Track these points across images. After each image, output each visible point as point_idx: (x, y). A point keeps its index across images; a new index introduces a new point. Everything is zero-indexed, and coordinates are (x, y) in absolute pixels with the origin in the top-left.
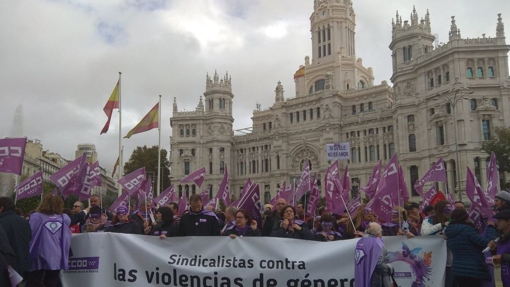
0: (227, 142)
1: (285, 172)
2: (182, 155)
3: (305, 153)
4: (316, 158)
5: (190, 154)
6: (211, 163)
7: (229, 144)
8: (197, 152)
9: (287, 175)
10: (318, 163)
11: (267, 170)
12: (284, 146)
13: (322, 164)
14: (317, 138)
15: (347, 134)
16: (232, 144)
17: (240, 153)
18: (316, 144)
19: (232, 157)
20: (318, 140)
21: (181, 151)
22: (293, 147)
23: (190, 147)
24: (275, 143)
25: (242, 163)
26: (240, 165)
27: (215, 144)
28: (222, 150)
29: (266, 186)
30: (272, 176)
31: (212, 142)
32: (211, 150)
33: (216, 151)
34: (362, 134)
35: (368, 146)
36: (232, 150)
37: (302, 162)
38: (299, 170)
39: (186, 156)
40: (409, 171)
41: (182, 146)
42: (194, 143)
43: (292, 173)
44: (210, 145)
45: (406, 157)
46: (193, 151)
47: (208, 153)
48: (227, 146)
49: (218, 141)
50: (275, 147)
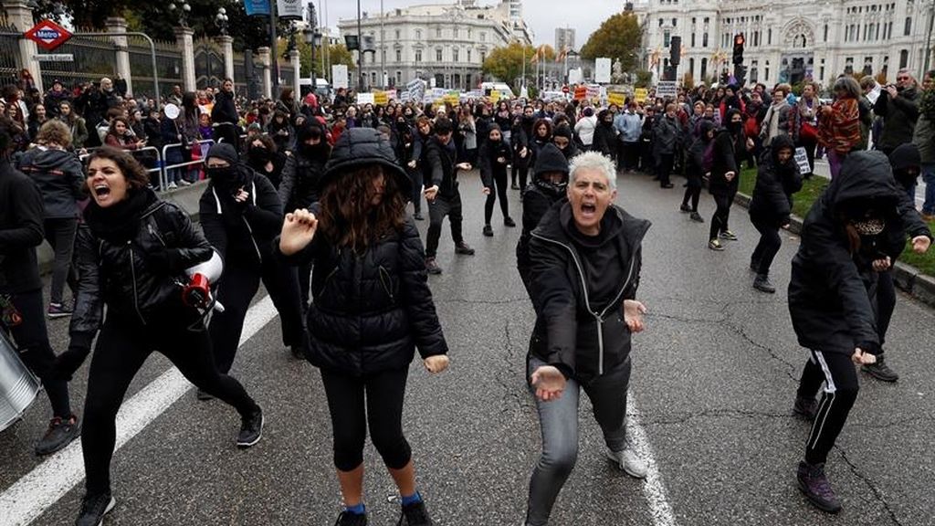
0: (713, 11)
1: (776, 48)
2: (663, 25)
3: (800, 28)
4: (812, 34)
5: (671, 25)
6: (693, 35)
7: (715, 13)
8: (678, 23)
9: (778, 51)
10: (813, 40)
11: (756, 44)
12: (778, 19)
13: (817, 41)
14: (815, 12)
15: (849, 9)
16: (718, 12)
17: (726, 23)
18: (813, 18)
19: (718, 28)
20: (816, 15)
21: (661, 21)
22: (787, 21)
23: (672, 16)
24: (768, 15)
25: (727, 35)
26: (725, 37)
27: (699, 13)
28: (707, 20)
29: (753, 62)
30: (761, 51)
31: (697, 11)
32: (694, 20)
33: (700, 21)
34: (864, 10)
35: (868, 23)
36: (718, 20)
37: (797, 37)
38: (792, 47)
39: (667, 27)
40: (900, 55)
41: (662, 16)
42: (676, 11)
43: (783, 49)
44: (693, 15)
45: (899, 40)
46: (674, 22)
47: (691, 22)
48: (713, 16)
49: (703, 10)
50: (768, 19)
